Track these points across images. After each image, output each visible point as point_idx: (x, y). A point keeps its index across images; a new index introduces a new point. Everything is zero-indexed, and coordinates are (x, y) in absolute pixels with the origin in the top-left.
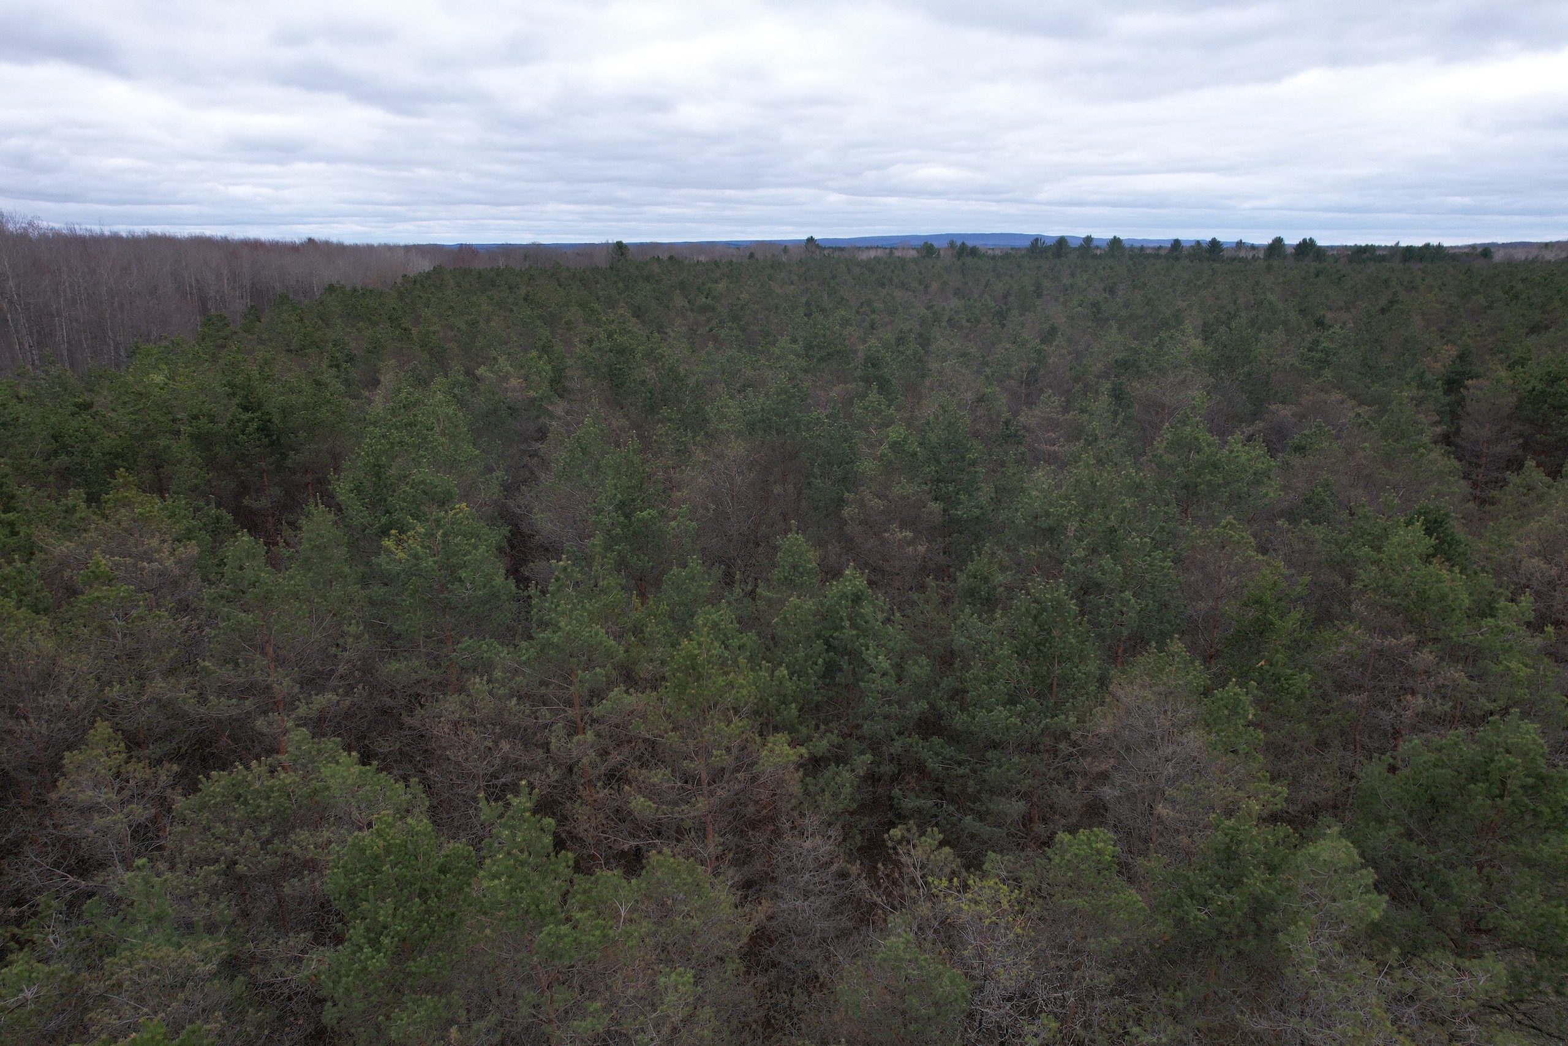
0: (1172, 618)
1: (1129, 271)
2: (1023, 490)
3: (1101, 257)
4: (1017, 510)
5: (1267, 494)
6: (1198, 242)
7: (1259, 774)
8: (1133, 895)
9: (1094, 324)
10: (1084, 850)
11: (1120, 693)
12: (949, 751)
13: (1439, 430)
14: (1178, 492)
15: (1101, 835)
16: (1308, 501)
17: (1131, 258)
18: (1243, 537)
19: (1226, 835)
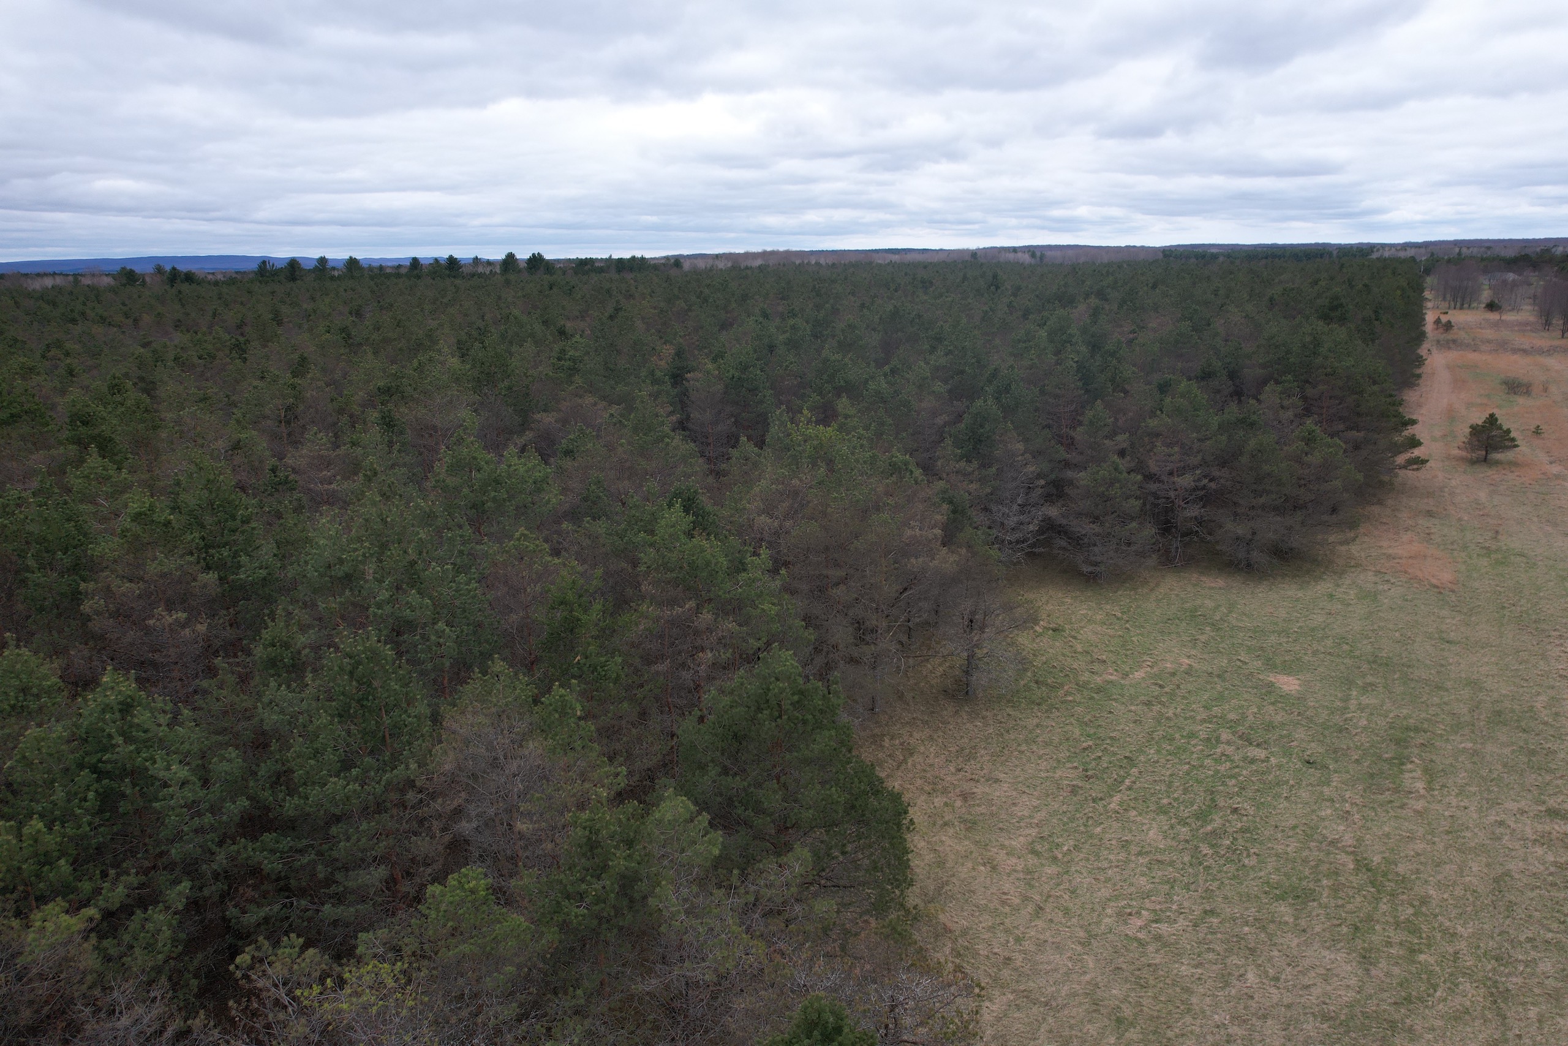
0: (489, 636)
1: (373, 292)
2: (308, 540)
3: (339, 278)
4: (306, 562)
5: (549, 501)
6: (436, 260)
7: (598, 762)
8: (517, 920)
9: (347, 350)
10: (457, 895)
11: (455, 726)
12: (286, 843)
13: (674, 418)
14: (468, 512)
15: (471, 873)
16: (586, 499)
17: (372, 278)
18: (537, 546)
19: (585, 828)
